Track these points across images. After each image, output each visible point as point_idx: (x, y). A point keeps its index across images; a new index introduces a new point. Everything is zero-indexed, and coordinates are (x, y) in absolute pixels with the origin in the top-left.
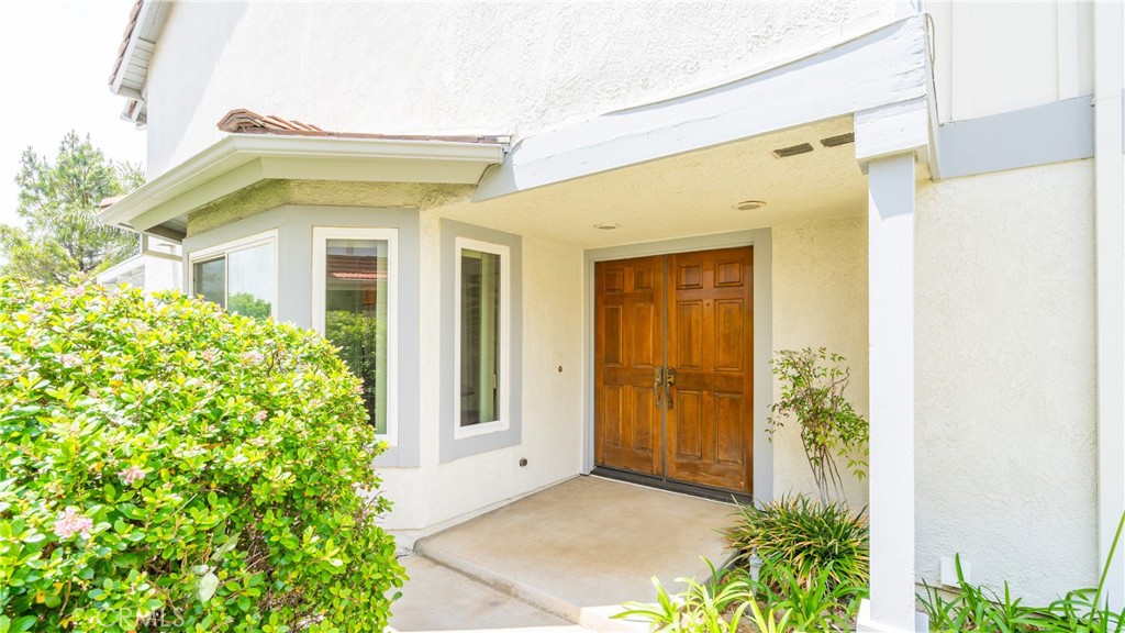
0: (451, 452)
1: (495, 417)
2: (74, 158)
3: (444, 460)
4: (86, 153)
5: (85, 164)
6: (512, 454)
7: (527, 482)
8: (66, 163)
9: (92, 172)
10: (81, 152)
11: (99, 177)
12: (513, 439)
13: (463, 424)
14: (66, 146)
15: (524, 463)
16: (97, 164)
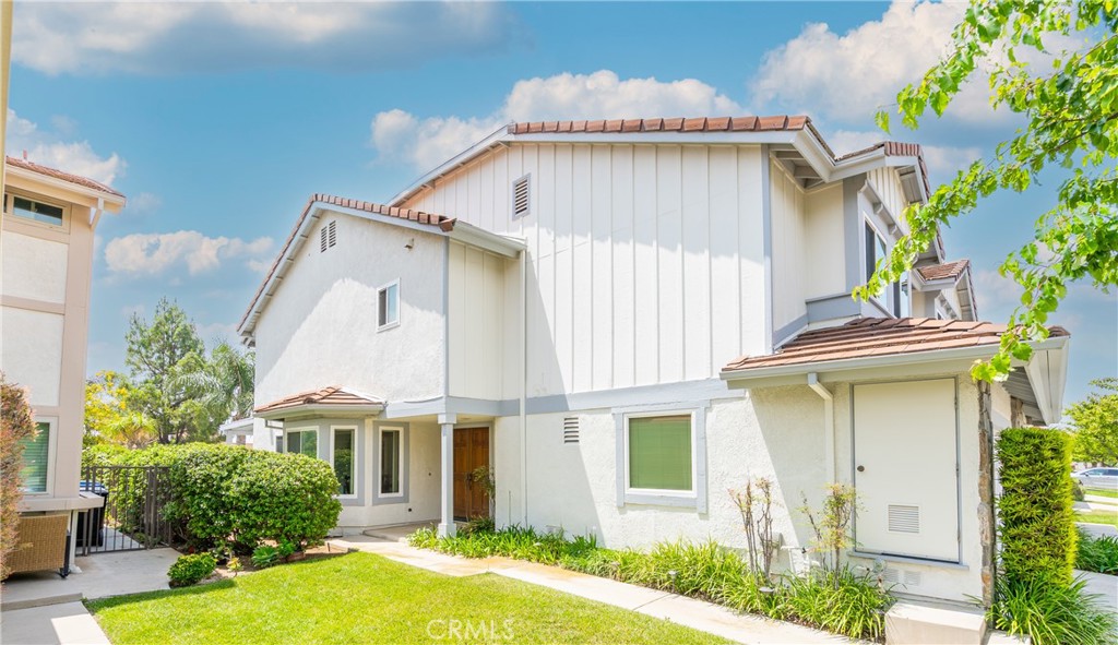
0: (377, 502)
1: (397, 491)
2: (166, 318)
3: (374, 504)
4: (174, 313)
5: (173, 322)
6: (404, 506)
7: (410, 518)
8: (160, 323)
9: (178, 330)
10: (170, 313)
11: (185, 335)
12: (405, 499)
13: (383, 492)
14: (160, 309)
15: (410, 510)
16: (182, 323)
